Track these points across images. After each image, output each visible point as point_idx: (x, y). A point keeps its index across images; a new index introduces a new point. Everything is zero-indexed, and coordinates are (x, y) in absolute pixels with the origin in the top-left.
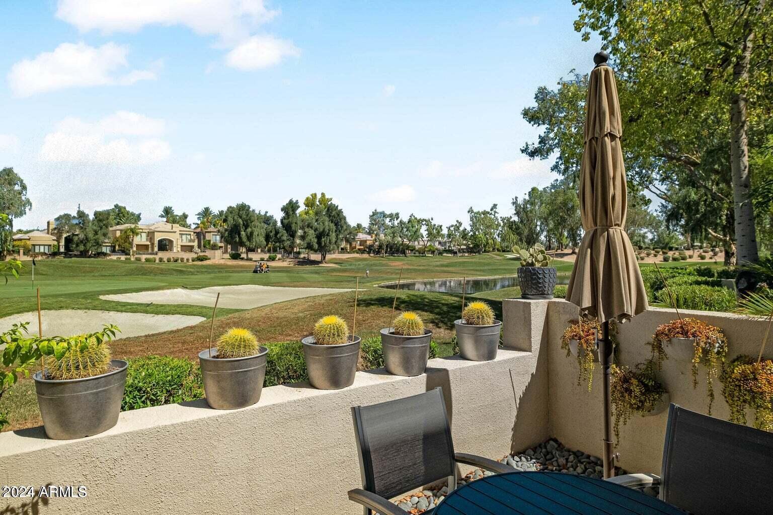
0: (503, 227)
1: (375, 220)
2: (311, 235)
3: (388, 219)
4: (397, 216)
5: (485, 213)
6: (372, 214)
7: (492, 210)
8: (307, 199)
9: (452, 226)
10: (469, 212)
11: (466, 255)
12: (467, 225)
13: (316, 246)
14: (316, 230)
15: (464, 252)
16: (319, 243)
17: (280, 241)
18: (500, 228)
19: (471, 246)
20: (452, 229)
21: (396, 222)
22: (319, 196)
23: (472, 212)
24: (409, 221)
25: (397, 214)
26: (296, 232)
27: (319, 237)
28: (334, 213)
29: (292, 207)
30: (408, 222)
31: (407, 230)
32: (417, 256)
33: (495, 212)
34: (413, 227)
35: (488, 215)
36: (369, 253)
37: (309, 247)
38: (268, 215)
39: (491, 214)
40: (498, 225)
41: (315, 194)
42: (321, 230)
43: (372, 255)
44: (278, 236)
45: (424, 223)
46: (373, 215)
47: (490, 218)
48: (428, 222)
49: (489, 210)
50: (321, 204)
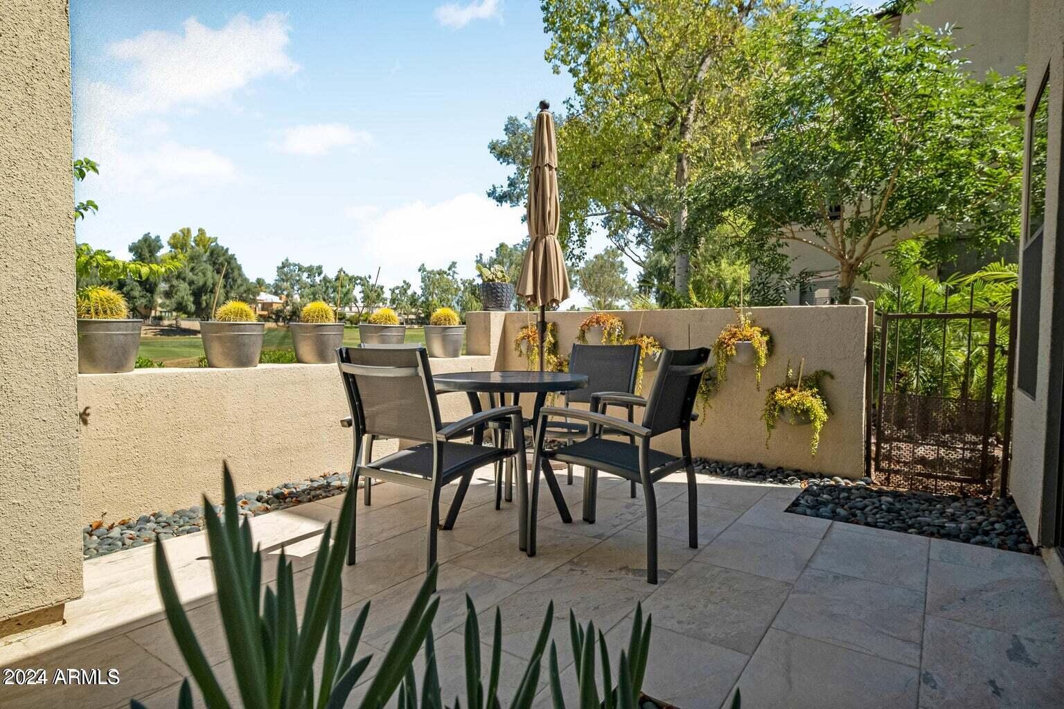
0: (464, 292)
1: (286, 275)
2: (184, 291)
3: (305, 275)
4: (319, 270)
5: (441, 273)
6: (280, 265)
7: (449, 269)
8: (174, 236)
9: (397, 288)
10: (420, 270)
11: (416, 327)
12: (416, 288)
13: (192, 307)
14: (191, 283)
15: (412, 323)
16: (197, 302)
18: (460, 293)
19: (423, 315)
20: (397, 291)
21: (318, 279)
22: (194, 233)
23: (424, 270)
24: (337, 279)
25: (320, 268)
26: (156, 285)
27: (197, 294)
28: (221, 259)
29: (149, 246)
30: (336, 280)
31: (334, 291)
32: (348, 327)
33: (454, 272)
34: (342, 287)
35: (445, 276)
36: (276, 321)
37: (181, 308)
39: (449, 274)
40: (458, 289)
41: (189, 230)
42: (201, 283)
43: (281, 324)
45: (358, 281)
46: (284, 267)
47: (448, 279)
48: (363, 281)
49: (446, 269)
50: (198, 245)
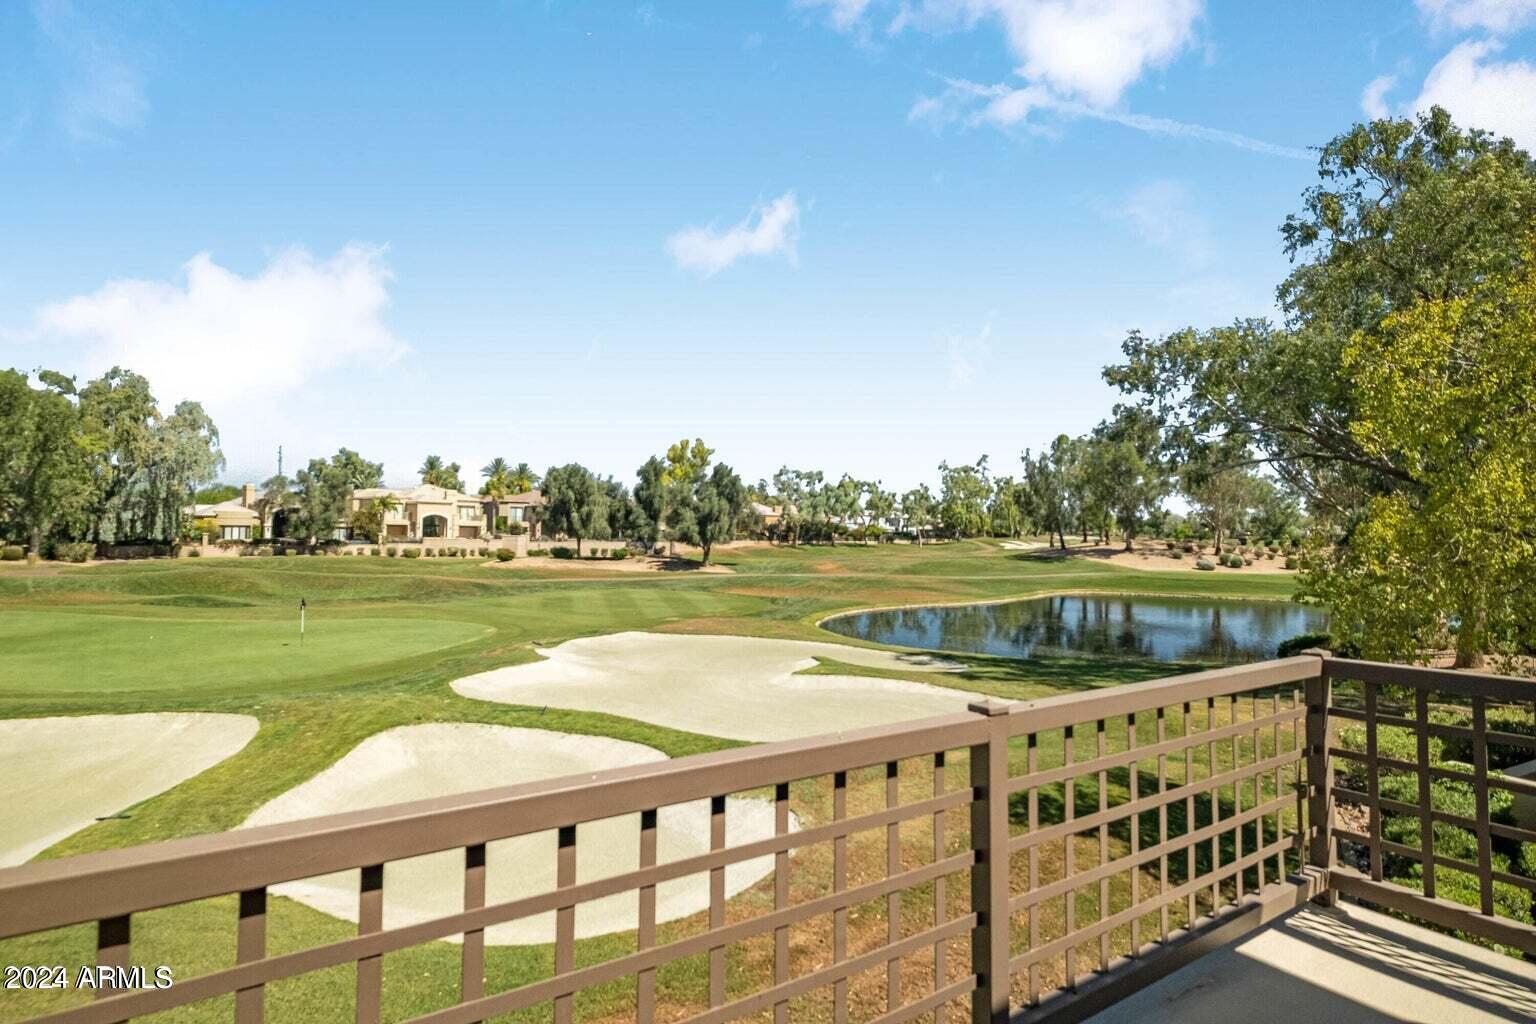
0: (997, 494)
1: (783, 484)
2: (689, 517)
3: (805, 482)
4: (820, 477)
5: (966, 470)
6: (777, 473)
7: (979, 464)
8: (673, 448)
9: (913, 493)
10: (940, 468)
11: (934, 541)
12: (937, 493)
13: (697, 538)
14: (696, 509)
15: (929, 537)
16: (702, 533)
17: (634, 526)
18: (992, 496)
19: (941, 525)
20: (912, 498)
21: (818, 487)
22: (692, 444)
23: (946, 468)
24: (841, 485)
25: (820, 473)
26: (660, 511)
27: (704, 521)
28: (726, 481)
29: (655, 469)
30: (838, 488)
31: (837, 501)
32: (850, 546)
33: (984, 469)
34: (846, 495)
35: (972, 473)
36: (770, 539)
37: (685, 538)
38: (614, 481)
39: (977, 471)
40: (989, 490)
41: (687, 442)
42: (707, 510)
43: (775, 542)
44: (631, 518)
45: (865, 488)
46: (781, 474)
47: (976, 479)
48: (872, 488)
49: (973, 464)
50: (695, 457)
